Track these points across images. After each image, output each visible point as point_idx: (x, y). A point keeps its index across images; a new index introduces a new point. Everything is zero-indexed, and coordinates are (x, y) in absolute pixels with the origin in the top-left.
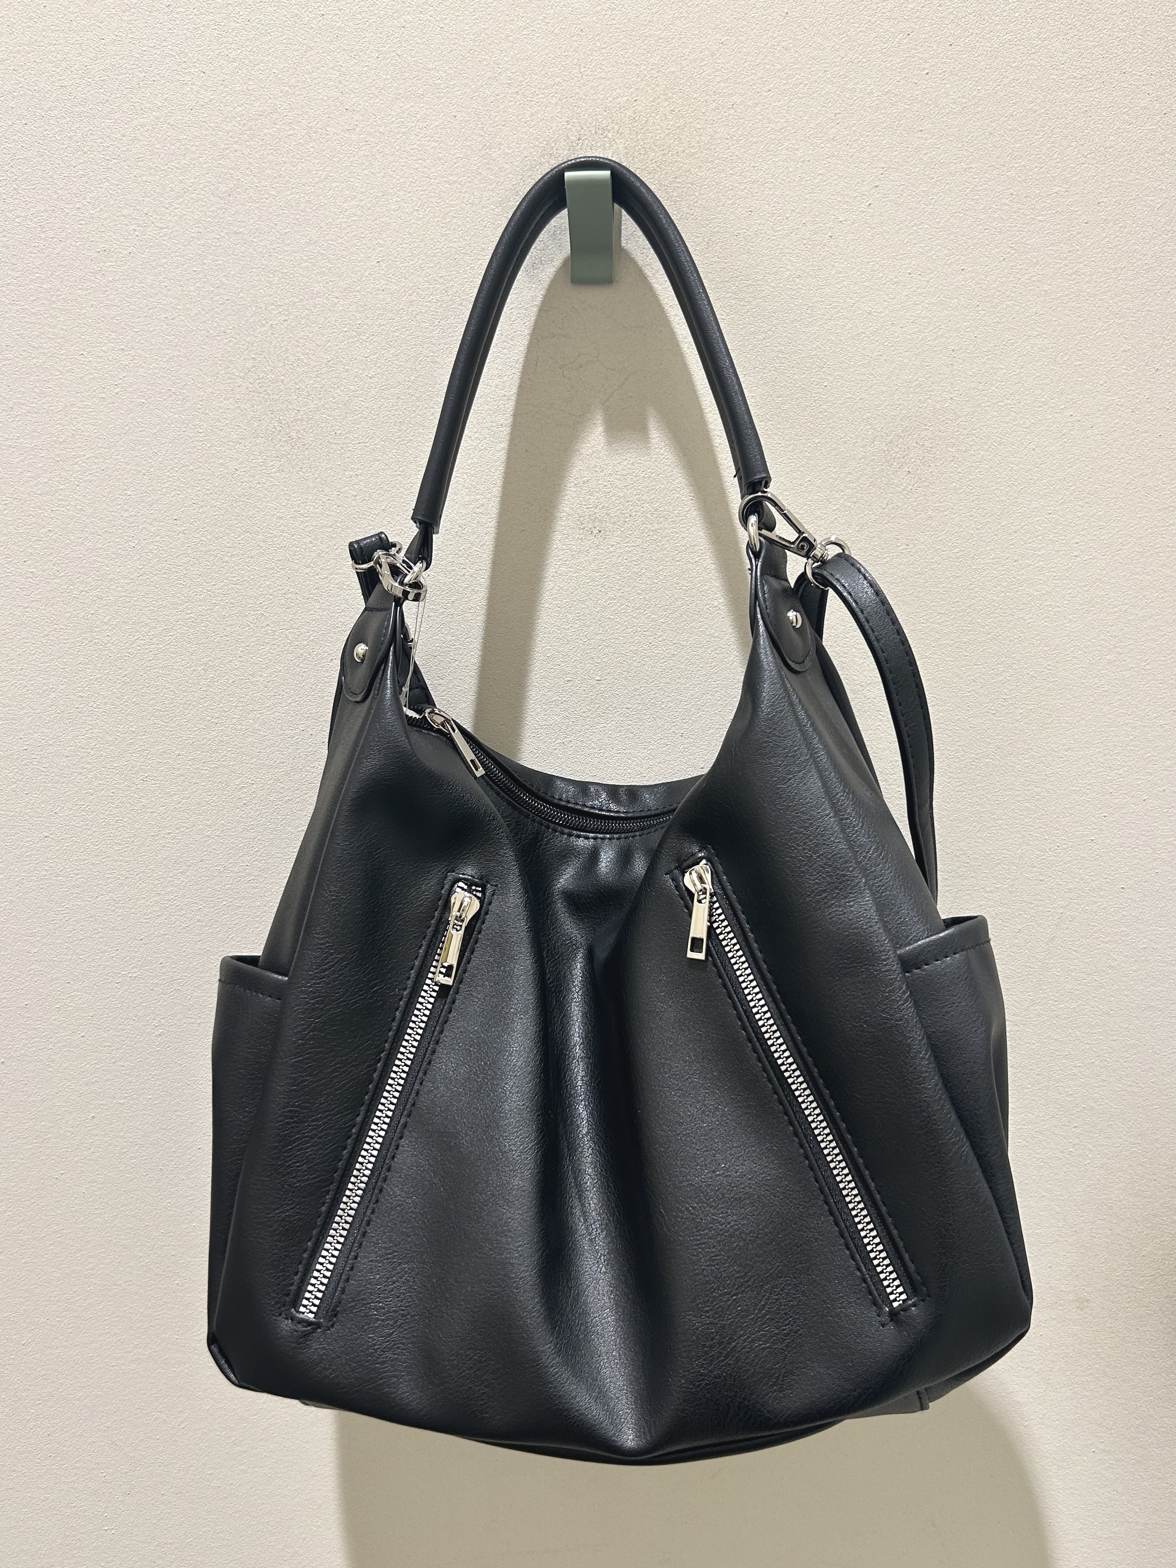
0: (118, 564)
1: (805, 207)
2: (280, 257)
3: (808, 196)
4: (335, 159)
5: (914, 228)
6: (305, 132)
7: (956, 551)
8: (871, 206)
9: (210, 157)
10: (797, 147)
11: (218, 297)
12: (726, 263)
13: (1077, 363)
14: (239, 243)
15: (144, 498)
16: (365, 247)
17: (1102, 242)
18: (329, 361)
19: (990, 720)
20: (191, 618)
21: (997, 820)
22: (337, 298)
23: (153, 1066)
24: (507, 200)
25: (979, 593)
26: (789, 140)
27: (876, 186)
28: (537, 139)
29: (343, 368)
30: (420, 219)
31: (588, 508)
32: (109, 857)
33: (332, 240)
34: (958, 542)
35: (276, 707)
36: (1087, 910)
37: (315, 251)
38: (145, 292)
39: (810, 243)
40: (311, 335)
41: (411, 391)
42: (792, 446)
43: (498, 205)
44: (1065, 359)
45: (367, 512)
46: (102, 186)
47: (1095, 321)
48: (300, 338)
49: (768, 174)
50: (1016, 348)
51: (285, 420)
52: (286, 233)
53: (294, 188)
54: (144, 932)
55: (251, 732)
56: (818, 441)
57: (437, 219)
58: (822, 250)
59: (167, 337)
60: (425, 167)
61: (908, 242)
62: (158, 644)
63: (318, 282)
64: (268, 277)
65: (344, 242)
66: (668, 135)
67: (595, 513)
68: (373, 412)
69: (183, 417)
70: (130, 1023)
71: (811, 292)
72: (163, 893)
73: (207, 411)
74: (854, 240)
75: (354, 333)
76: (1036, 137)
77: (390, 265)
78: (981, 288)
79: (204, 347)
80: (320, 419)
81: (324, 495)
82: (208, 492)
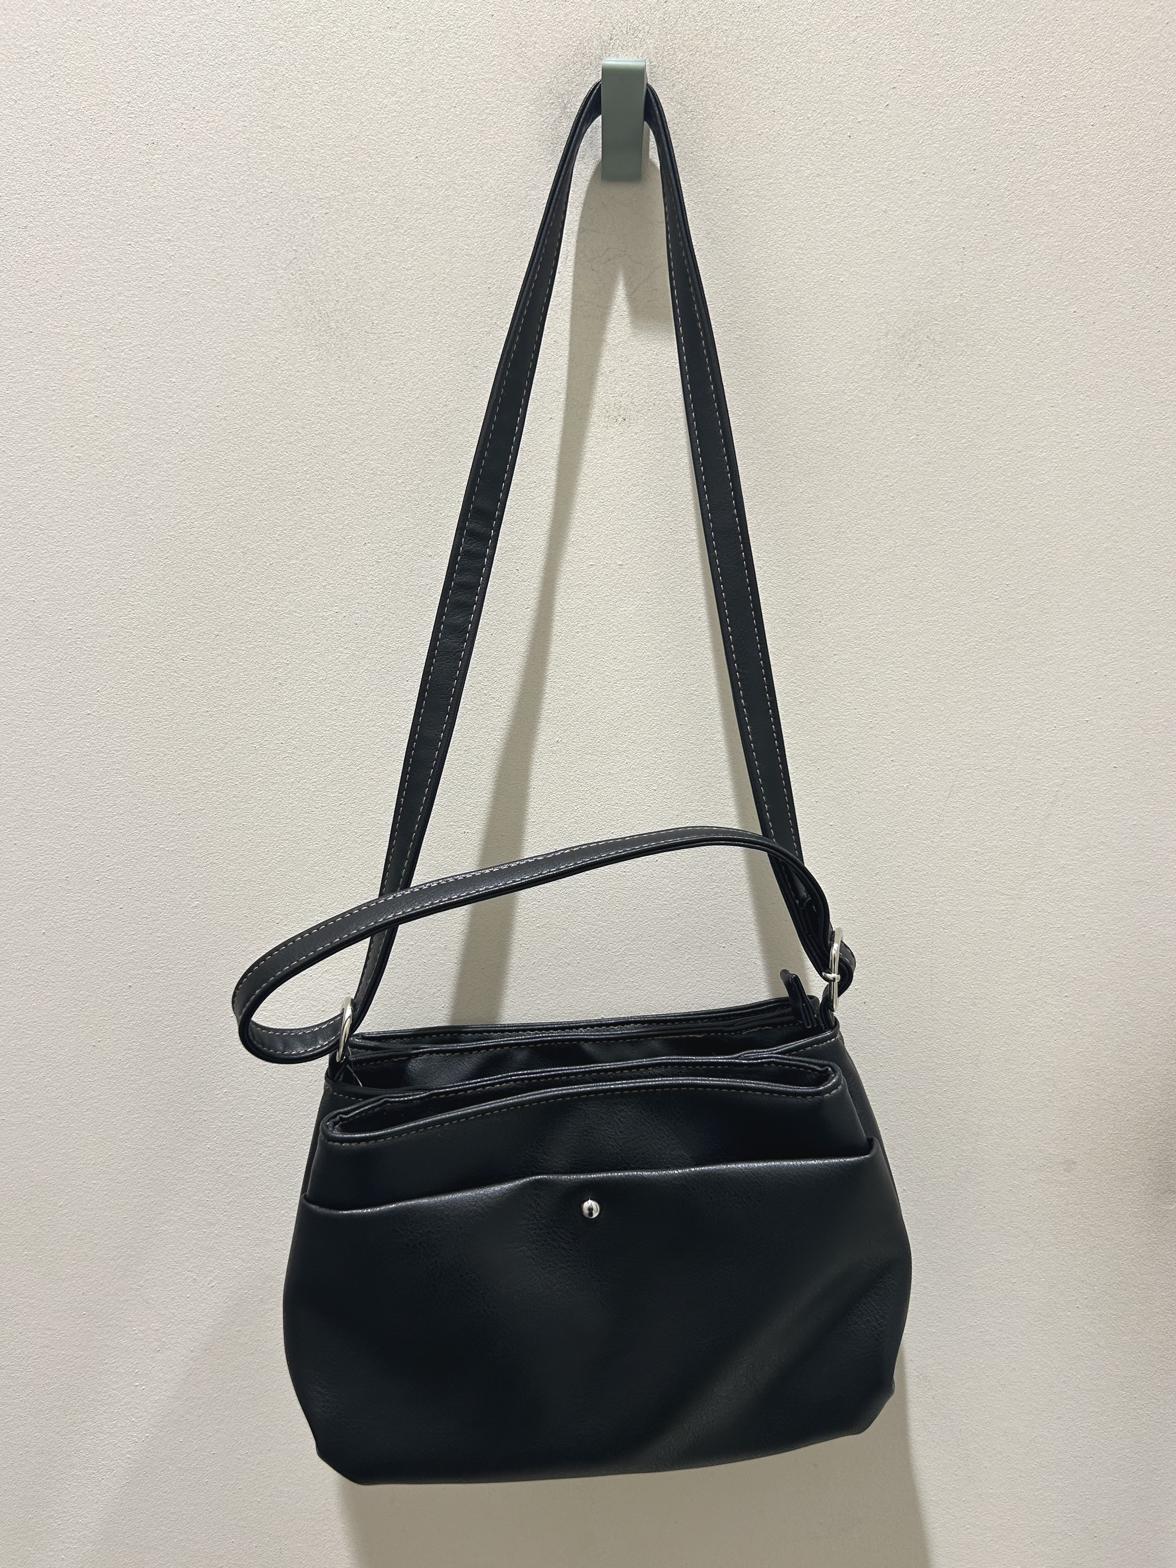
0: (162, 448)
1: (826, 108)
2: (323, 151)
3: (828, 97)
4: (376, 57)
5: (929, 129)
6: (348, 29)
7: (963, 441)
8: (890, 107)
9: (256, 52)
10: (819, 49)
11: (262, 190)
12: (749, 162)
13: (1082, 261)
14: (283, 137)
15: (187, 384)
16: (404, 142)
17: (1107, 144)
18: (368, 254)
19: (993, 604)
20: (230, 501)
21: (998, 701)
22: (376, 192)
23: (188, 937)
24: (540, 98)
26: (812, 42)
27: (894, 88)
28: (571, 39)
29: (382, 260)
30: (457, 116)
31: (613, 397)
33: (372, 135)
34: (966, 432)
35: (310, 588)
36: (1081, 788)
37: (356, 146)
38: (191, 183)
39: (830, 142)
40: (351, 228)
41: (446, 283)
42: (809, 339)
43: (532, 102)
44: (1070, 257)
45: (402, 399)
46: (151, 78)
47: (1099, 220)
48: (341, 231)
49: (790, 75)
50: (1023, 248)
51: (325, 310)
53: (336, 84)
54: (181, 808)
56: (834, 334)
57: (473, 116)
58: (841, 150)
59: (212, 227)
60: (463, 65)
61: (922, 143)
62: (198, 526)
63: (359, 176)
64: (311, 170)
65: (384, 137)
66: (696, 35)
67: (620, 402)
68: (409, 303)
69: (226, 306)
70: (167, 895)
71: (830, 190)
72: (200, 769)
73: (250, 301)
74: (871, 140)
75: (393, 227)
76: (1046, 42)
77: (428, 160)
78: (991, 187)
79: (247, 238)
80: (357, 309)
81: (361, 383)
82: (249, 380)
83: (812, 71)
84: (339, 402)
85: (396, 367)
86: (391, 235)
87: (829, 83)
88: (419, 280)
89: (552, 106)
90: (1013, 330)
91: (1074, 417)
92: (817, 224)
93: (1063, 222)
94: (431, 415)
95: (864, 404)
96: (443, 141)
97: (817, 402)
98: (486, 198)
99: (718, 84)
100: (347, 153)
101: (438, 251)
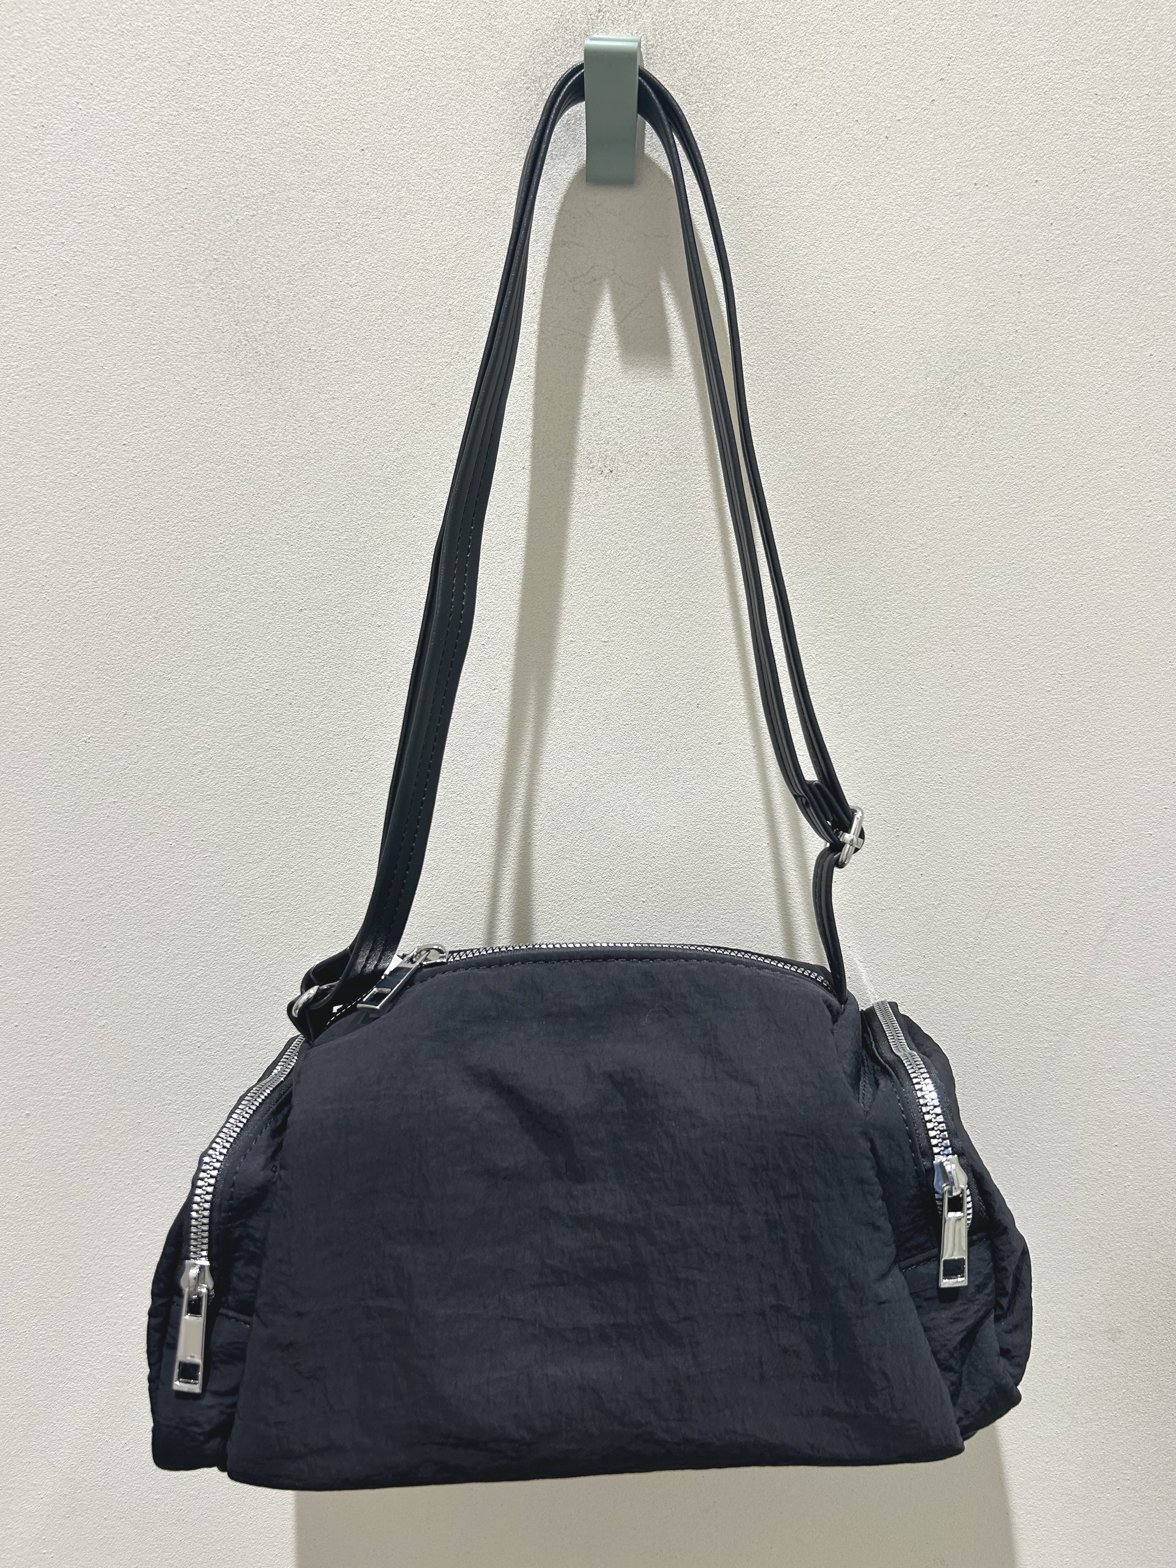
0: (57, 494)
1: (859, 101)
3: (862, 88)
4: (313, 25)
5: (982, 130)
7: (1014, 505)
8: (936, 103)
9: (167, 18)
10: (852, 29)
11: (174, 185)
12: (765, 165)
13: (1162, 294)
14: (200, 122)
15: (87, 419)
16: (347, 131)
18: (304, 266)
19: (1044, 697)
20: (140, 558)
21: (1046, 809)
22: (314, 191)
23: (95, 1060)
24: (513, 82)
25: (1038, 554)
27: (942, 79)
29: (320, 274)
31: (598, 444)
32: (47, 827)
33: (309, 122)
34: (1018, 495)
35: (237, 662)
37: (289, 134)
38: (89, 176)
39: (863, 144)
40: (283, 234)
41: (397, 303)
42: (834, 380)
43: (503, 87)
44: (1148, 289)
45: (345, 442)
48: (271, 237)
50: (1093, 275)
51: (252, 333)
52: (255, 111)
53: (264, 58)
54: (85, 913)
56: (863, 375)
57: (432, 101)
58: (876, 153)
59: (115, 231)
60: (419, 38)
61: (975, 147)
62: (103, 587)
63: (292, 171)
65: (322, 125)
66: (703, 9)
67: (606, 451)
68: (353, 326)
69: (133, 326)
70: (70, 1012)
71: (862, 202)
72: (107, 868)
74: (912, 142)
75: (334, 234)
77: (376, 154)
78: (1056, 203)
80: (291, 332)
81: (296, 421)
82: (162, 414)
83: (843, 56)
84: (269, 442)
85: (337, 402)
87: (864, 72)
88: (366, 298)
89: (527, 91)
90: (1078, 375)
92: (846, 242)
93: (1140, 247)
95: (897, 459)
96: (393, 131)
97: (842, 456)
98: (446, 201)
99: (729, 70)
100: (278, 142)
101: (388, 264)
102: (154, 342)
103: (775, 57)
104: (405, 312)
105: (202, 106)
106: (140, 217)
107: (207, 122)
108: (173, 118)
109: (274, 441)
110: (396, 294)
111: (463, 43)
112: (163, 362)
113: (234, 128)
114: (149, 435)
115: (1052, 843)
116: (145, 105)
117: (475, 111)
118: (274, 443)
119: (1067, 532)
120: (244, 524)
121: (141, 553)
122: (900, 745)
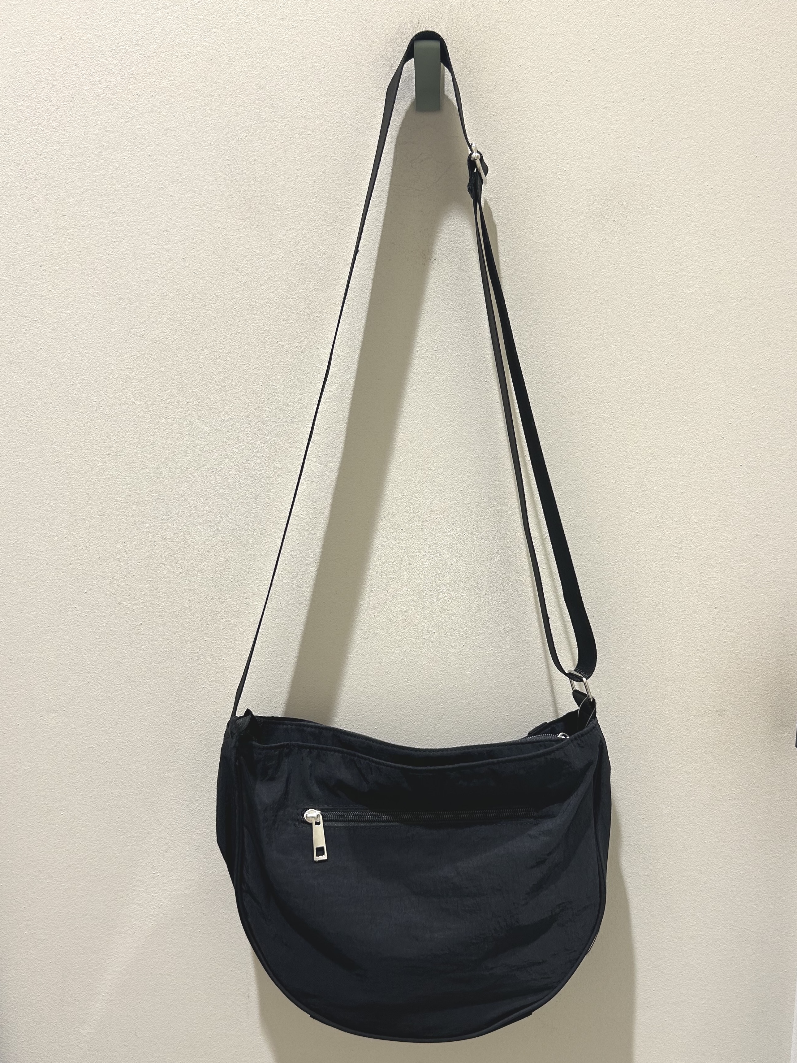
1: (552, 63)
2: (243, 97)
3: (553, 56)
4: (274, 37)
5: (615, 74)
6: (256, 20)
8: (591, 62)
9: (199, 36)
10: (546, 26)
11: (206, 122)
12: (506, 97)
13: (711, 154)
14: (218, 89)
15: (164, 246)
16: (293, 90)
18: (273, 161)
19: (664, 368)
22: (277, 122)
24: (377, 61)
26: (542, 22)
27: (593, 49)
29: (282, 165)
30: (325, 73)
33: (273, 87)
34: (644, 262)
35: (245, 372)
36: (721, 479)
37: (263, 93)
38: (162, 119)
40: (262, 145)
41: (322, 178)
42: (546, 207)
44: (703, 151)
45: (297, 251)
46: (134, 55)
48: (256, 147)
49: (529, 43)
51: (248, 197)
54: (168, 510)
55: (230, 387)
56: (562, 203)
57: (336, 73)
58: (562, 89)
59: (176, 147)
60: (328, 41)
61: (612, 83)
63: (266, 112)
64: (236, 109)
65: (280, 88)
66: (471, 20)
68: (300, 191)
69: (186, 196)
71: (556, 114)
73: (201, 192)
75: (288, 144)
77: (308, 101)
78: (654, 110)
79: (198, 153)
80: (268, 195)
81: (272, 242)
82: (202, 241)
83: (543, 40)
84: (258, 254)
85: (292, 231)
86: (287, 149)
87: (553, 47)
88: (305, 176)
89: (384, 66)
91: (709, 251)
92: (549, 135)
93: (698, 130)
94: (316, 260)
95: (581, 246)
96: (317, 89)
98: (344, 124)
99: (485, 49)
100: (258, 98)
101: (316, 158)
102: (197, 204)
103: (508, 42)
104: (326, 182)
105: (219, 81)
106: (189, 140)
107: (221, 89)
108: (204, 88)
109: (261, 253)
110: (321, 173)
111: (350, 42)
112: (202, 214)
113: (235, 91)
114: (196, 253)
115: (672, 445)
116: (190, 82)
117: (358, 77)
118: (261, 254)
119: (670, 280)
120: (246, 298)
121: (193, 315)
122: (591, 398)
